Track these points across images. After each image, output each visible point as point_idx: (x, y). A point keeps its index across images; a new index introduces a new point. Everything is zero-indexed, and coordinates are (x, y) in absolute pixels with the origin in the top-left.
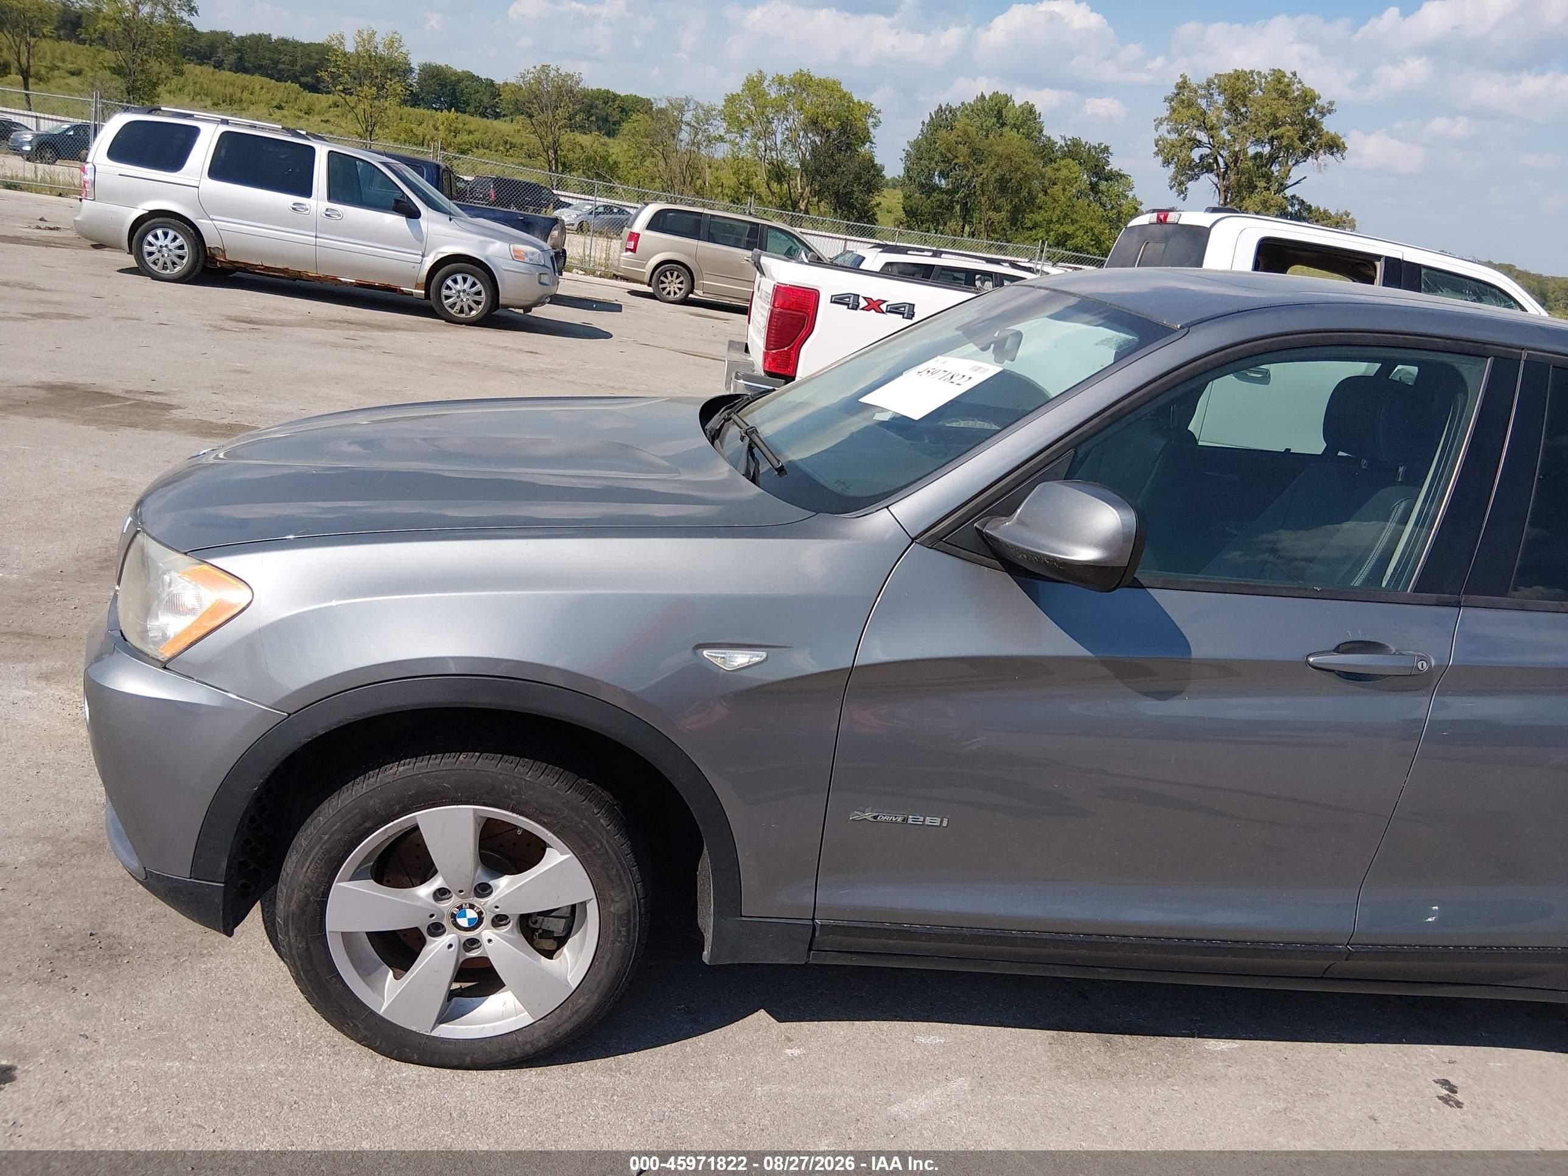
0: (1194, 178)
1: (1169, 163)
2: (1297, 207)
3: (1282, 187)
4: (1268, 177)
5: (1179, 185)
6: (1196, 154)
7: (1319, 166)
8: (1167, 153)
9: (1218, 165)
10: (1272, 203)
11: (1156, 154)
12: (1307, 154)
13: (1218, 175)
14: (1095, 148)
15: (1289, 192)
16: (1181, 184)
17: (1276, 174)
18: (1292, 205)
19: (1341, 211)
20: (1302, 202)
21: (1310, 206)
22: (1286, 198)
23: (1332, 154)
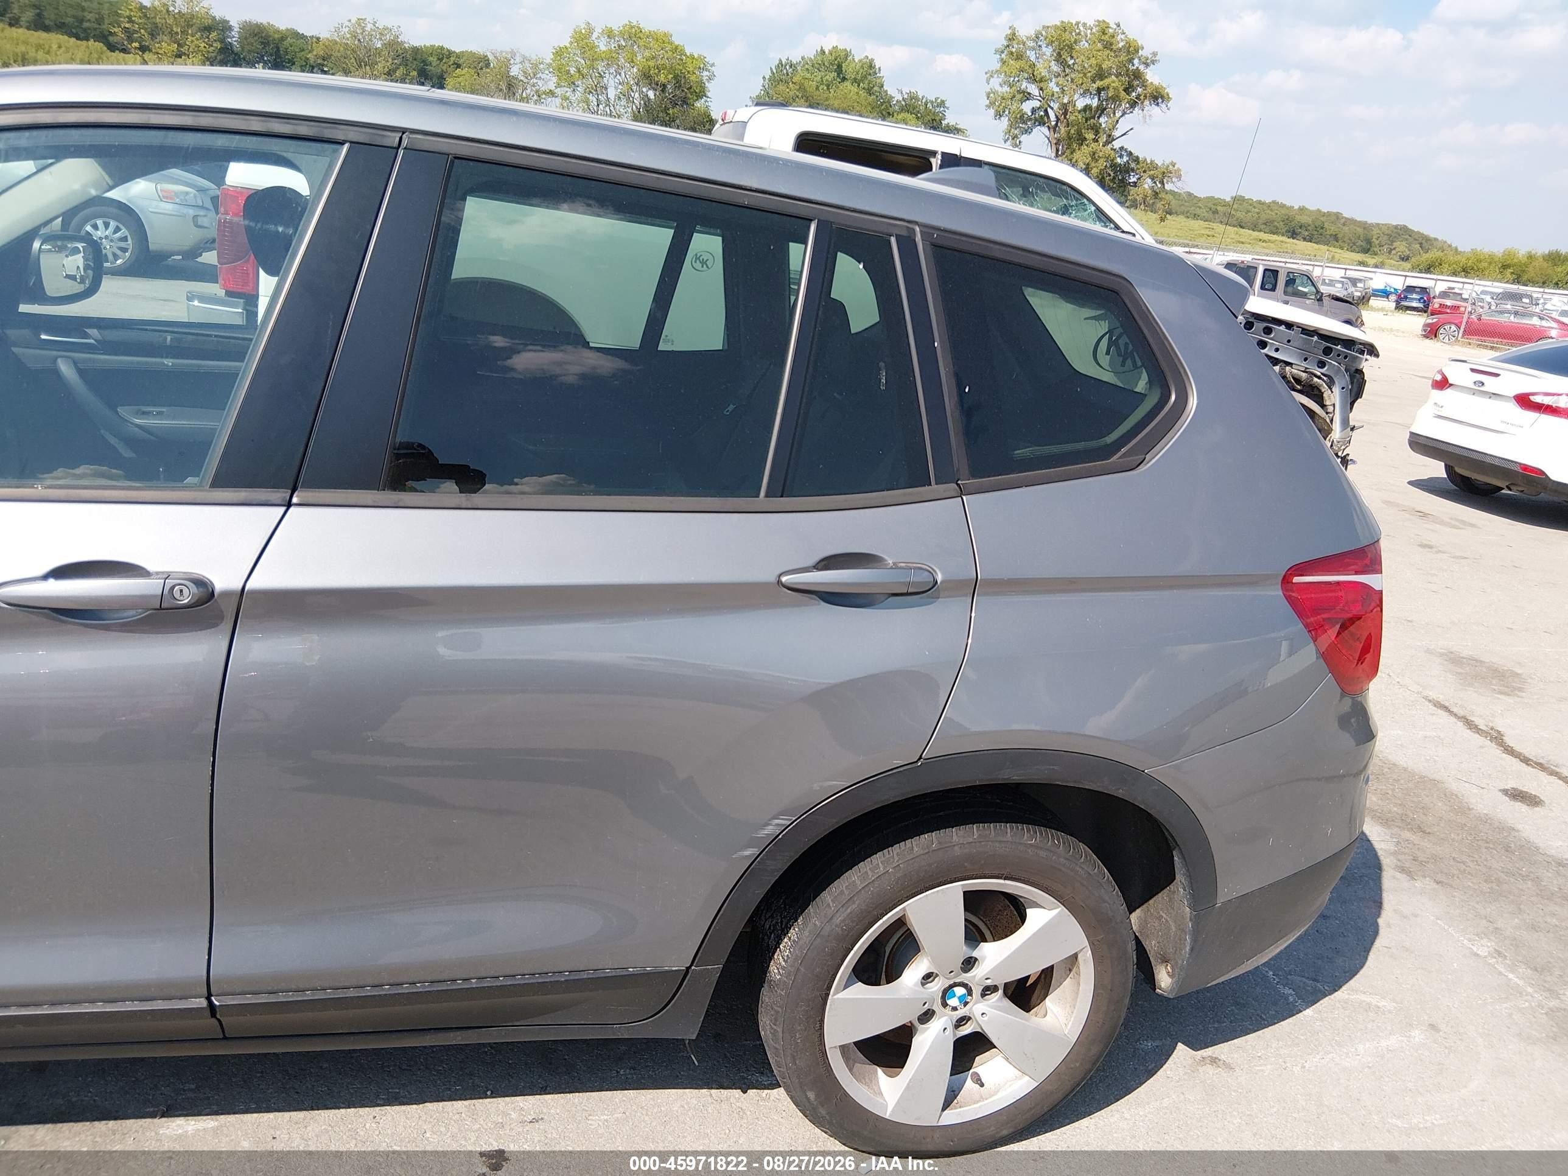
0: (1027, 131)
1: (1001, 116)
2: (1125, 159)
3: (1110, 139)
4: (1096, 129)
5: (1013, 139)
6: (1027, 107)
7: (1144, 117)
8: (999, 106)
9: (1048, 117)
10: (1101, 154)
11: (988, 107)
12: (1133, 104)
13: (1049, 128)
14: (932, 102)
15: (1117, 144)
16: (1015, 137)
17: (1103, 126)
18: (1121, 156)
19: (1167, 162)
20: (1130, 154)
21: (1137, 157)
22: (1115, 150)
23: (1158, 104)
